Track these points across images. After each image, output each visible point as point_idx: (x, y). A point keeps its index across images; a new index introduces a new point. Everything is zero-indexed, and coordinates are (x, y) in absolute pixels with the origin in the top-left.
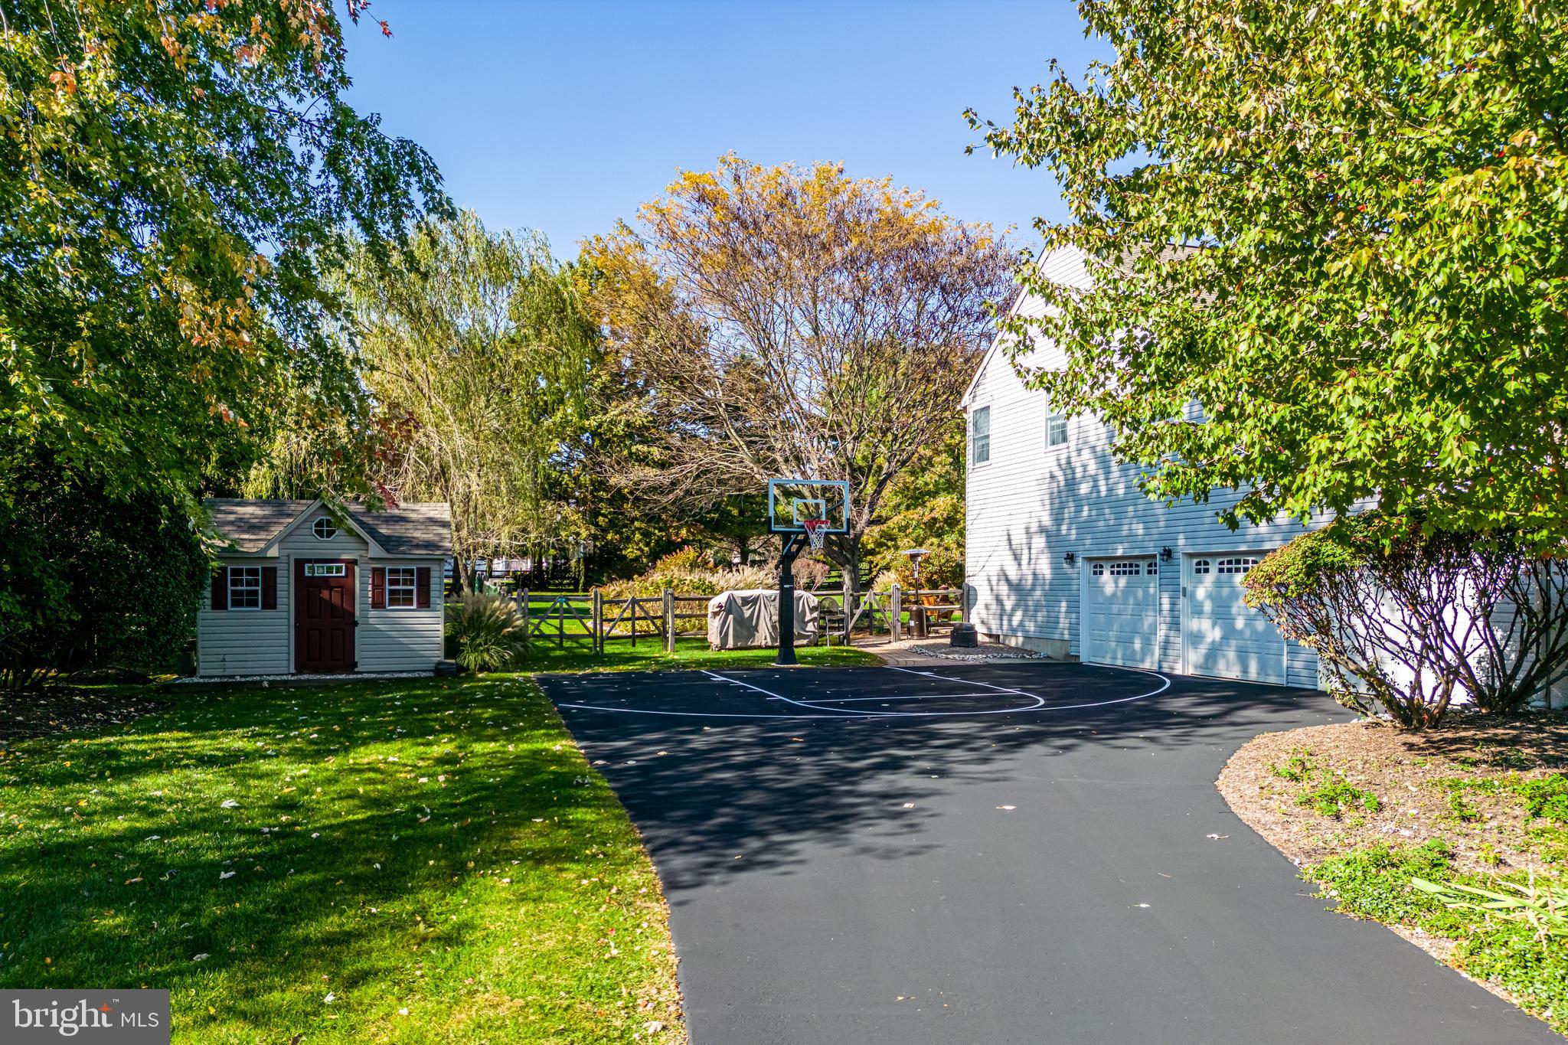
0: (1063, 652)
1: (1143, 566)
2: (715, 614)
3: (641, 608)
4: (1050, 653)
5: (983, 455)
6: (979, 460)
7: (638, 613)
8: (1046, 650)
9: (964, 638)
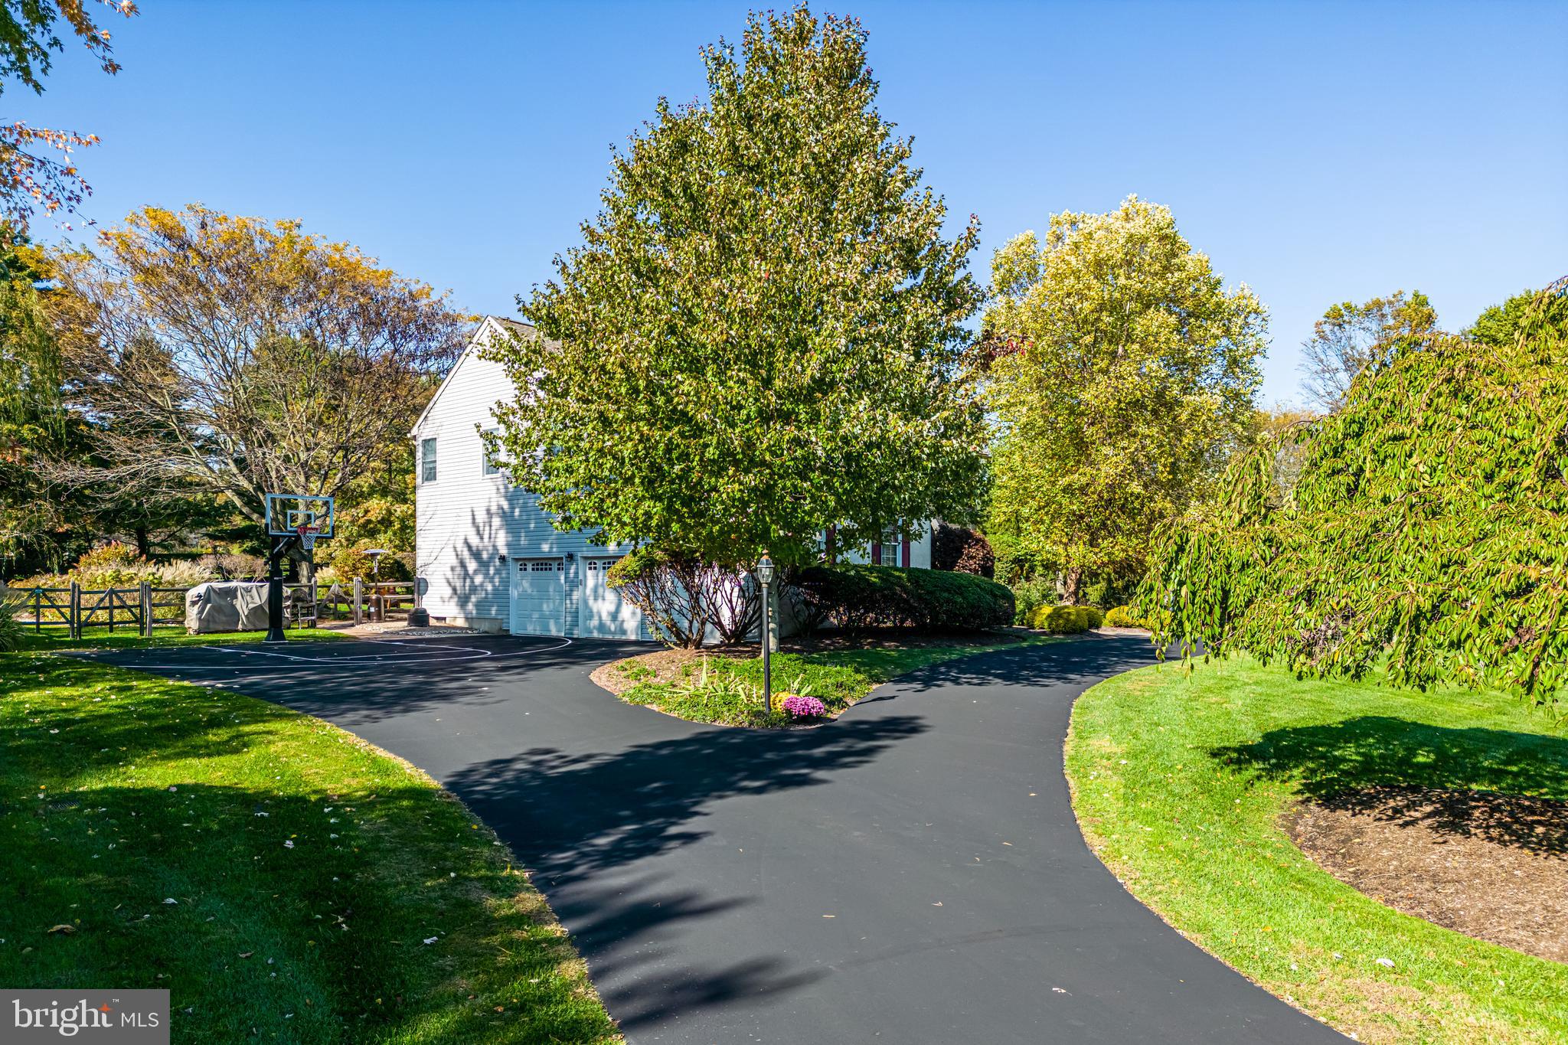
0: (497, 628)
1: (555, 566)
2: (194, 603)
3: (119, 598)
4: (486, 629)
5: (431, 475)
6: (427, 479)
7: (116, 602)
8: (485, 626)
9: (420, 619)
